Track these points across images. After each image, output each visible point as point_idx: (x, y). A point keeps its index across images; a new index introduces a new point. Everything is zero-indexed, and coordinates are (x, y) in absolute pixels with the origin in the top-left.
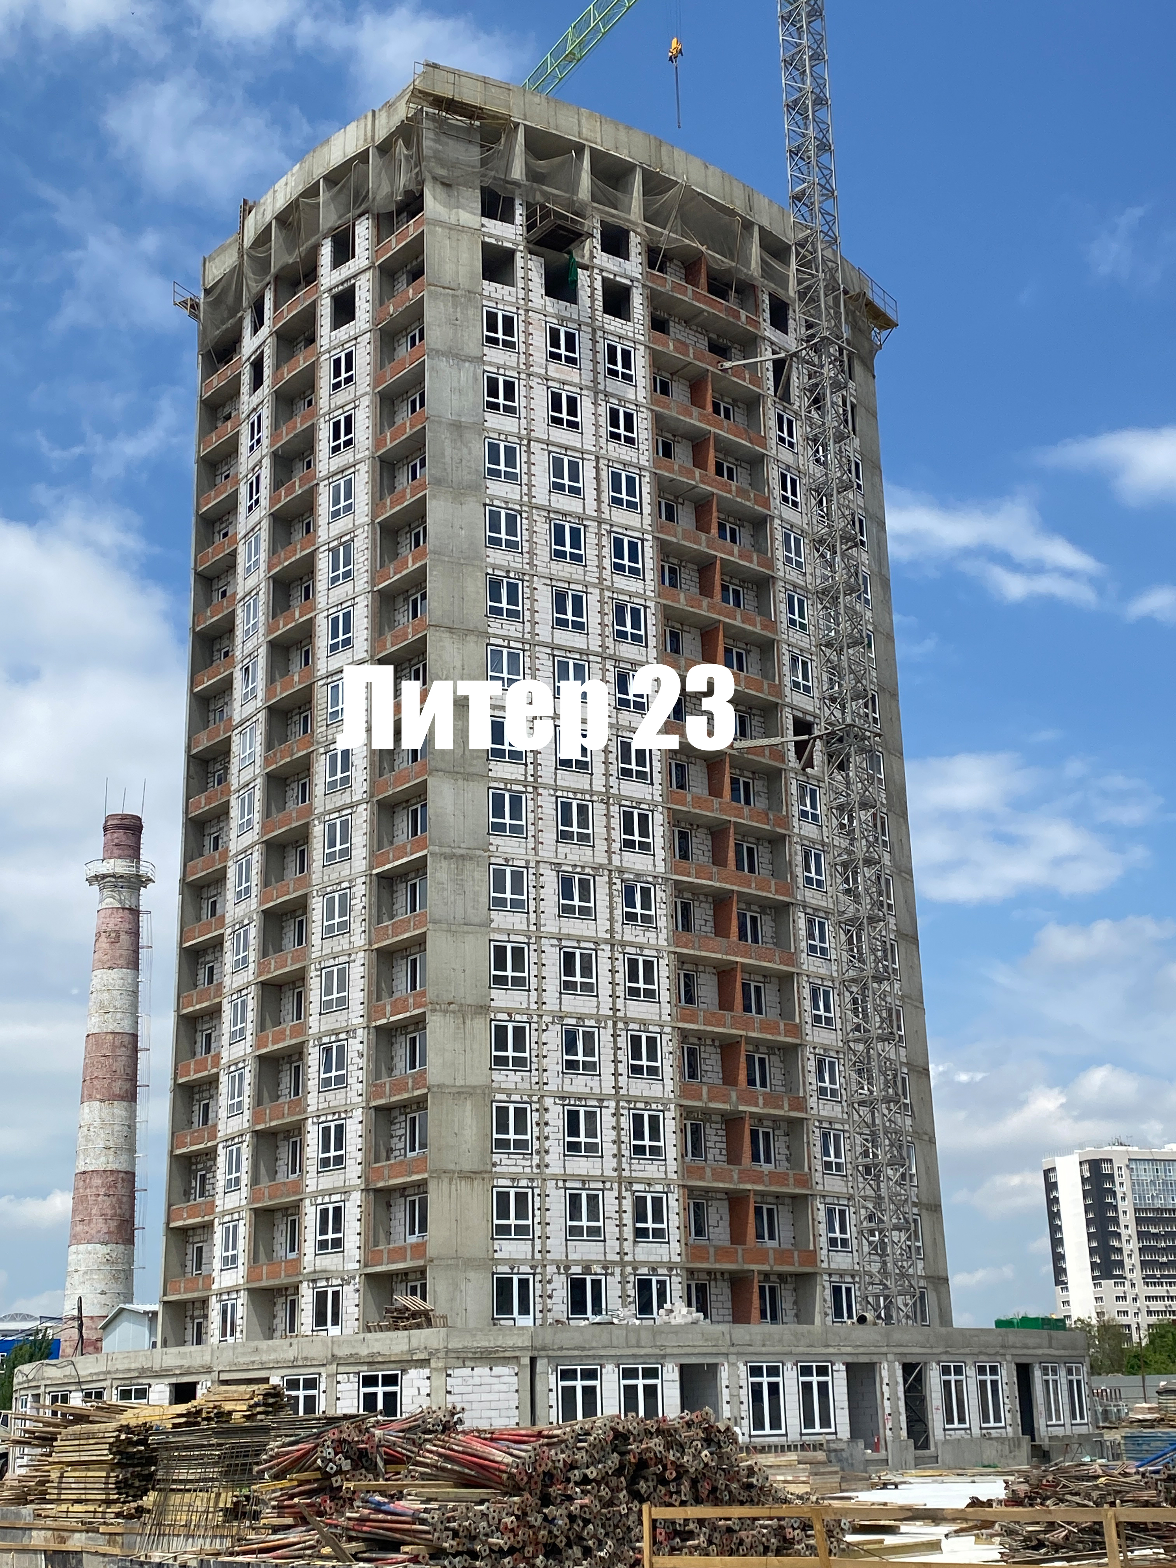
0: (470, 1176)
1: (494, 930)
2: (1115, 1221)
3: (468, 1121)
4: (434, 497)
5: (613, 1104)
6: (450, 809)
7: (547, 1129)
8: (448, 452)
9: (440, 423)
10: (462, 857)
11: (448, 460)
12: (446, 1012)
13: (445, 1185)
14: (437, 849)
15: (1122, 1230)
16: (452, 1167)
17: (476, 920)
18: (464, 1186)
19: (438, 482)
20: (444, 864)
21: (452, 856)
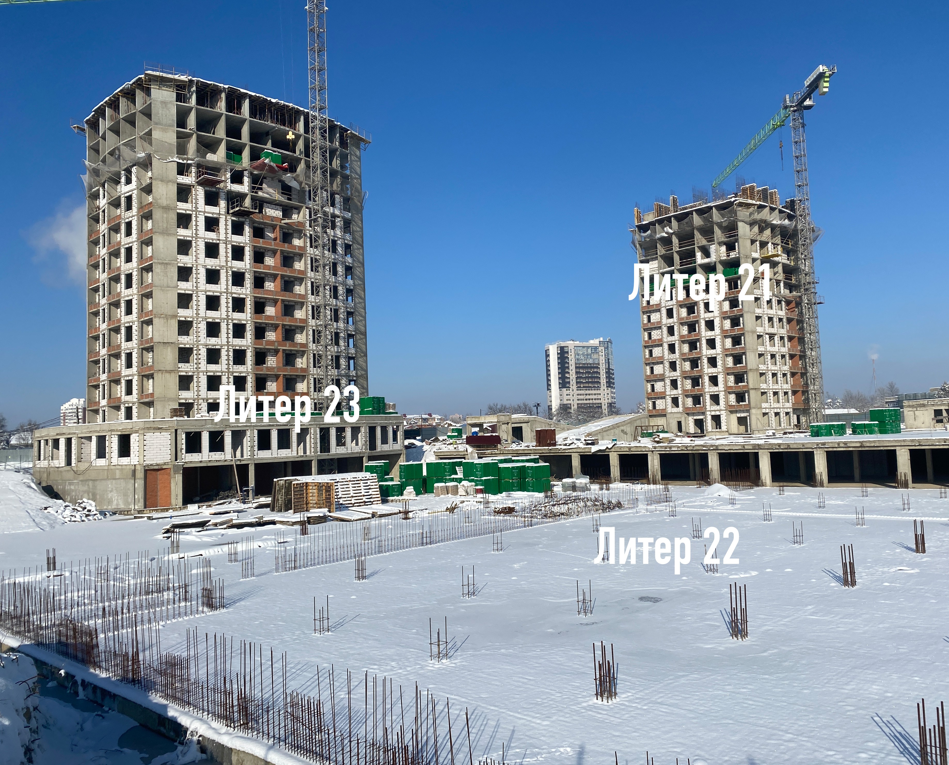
0: (170, 372)
1: (179, 289)
2: (568, 368)
3: (169, 353)
4: (155, 130)
5: (226, 347)
6: (162, 247)
7: (200, 356)
8: (160, 112)
9: (157, 101)
10: (167, 264)
11: (160, 115)
12: (160, 317)
13: (160, 374)
14: (156, 261)
15: (570, 371)
16: (163, 369)
17: (172, 286)
18: (167, 375)
19: (156, 124)
20: (159, 266)
21: (163, 263)
